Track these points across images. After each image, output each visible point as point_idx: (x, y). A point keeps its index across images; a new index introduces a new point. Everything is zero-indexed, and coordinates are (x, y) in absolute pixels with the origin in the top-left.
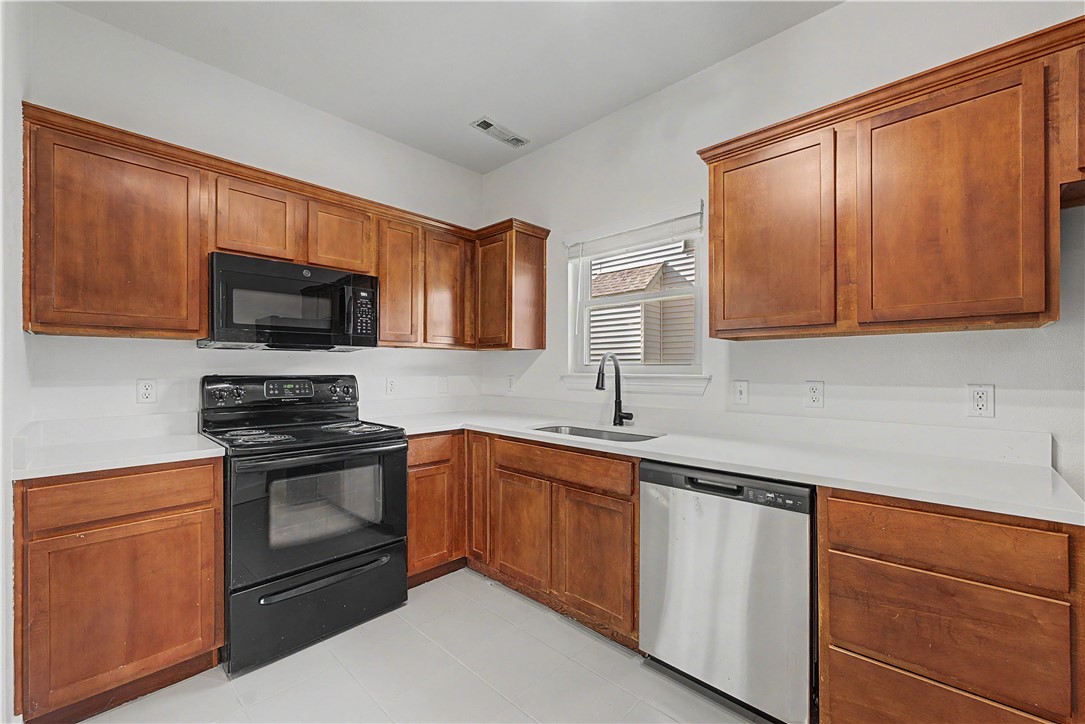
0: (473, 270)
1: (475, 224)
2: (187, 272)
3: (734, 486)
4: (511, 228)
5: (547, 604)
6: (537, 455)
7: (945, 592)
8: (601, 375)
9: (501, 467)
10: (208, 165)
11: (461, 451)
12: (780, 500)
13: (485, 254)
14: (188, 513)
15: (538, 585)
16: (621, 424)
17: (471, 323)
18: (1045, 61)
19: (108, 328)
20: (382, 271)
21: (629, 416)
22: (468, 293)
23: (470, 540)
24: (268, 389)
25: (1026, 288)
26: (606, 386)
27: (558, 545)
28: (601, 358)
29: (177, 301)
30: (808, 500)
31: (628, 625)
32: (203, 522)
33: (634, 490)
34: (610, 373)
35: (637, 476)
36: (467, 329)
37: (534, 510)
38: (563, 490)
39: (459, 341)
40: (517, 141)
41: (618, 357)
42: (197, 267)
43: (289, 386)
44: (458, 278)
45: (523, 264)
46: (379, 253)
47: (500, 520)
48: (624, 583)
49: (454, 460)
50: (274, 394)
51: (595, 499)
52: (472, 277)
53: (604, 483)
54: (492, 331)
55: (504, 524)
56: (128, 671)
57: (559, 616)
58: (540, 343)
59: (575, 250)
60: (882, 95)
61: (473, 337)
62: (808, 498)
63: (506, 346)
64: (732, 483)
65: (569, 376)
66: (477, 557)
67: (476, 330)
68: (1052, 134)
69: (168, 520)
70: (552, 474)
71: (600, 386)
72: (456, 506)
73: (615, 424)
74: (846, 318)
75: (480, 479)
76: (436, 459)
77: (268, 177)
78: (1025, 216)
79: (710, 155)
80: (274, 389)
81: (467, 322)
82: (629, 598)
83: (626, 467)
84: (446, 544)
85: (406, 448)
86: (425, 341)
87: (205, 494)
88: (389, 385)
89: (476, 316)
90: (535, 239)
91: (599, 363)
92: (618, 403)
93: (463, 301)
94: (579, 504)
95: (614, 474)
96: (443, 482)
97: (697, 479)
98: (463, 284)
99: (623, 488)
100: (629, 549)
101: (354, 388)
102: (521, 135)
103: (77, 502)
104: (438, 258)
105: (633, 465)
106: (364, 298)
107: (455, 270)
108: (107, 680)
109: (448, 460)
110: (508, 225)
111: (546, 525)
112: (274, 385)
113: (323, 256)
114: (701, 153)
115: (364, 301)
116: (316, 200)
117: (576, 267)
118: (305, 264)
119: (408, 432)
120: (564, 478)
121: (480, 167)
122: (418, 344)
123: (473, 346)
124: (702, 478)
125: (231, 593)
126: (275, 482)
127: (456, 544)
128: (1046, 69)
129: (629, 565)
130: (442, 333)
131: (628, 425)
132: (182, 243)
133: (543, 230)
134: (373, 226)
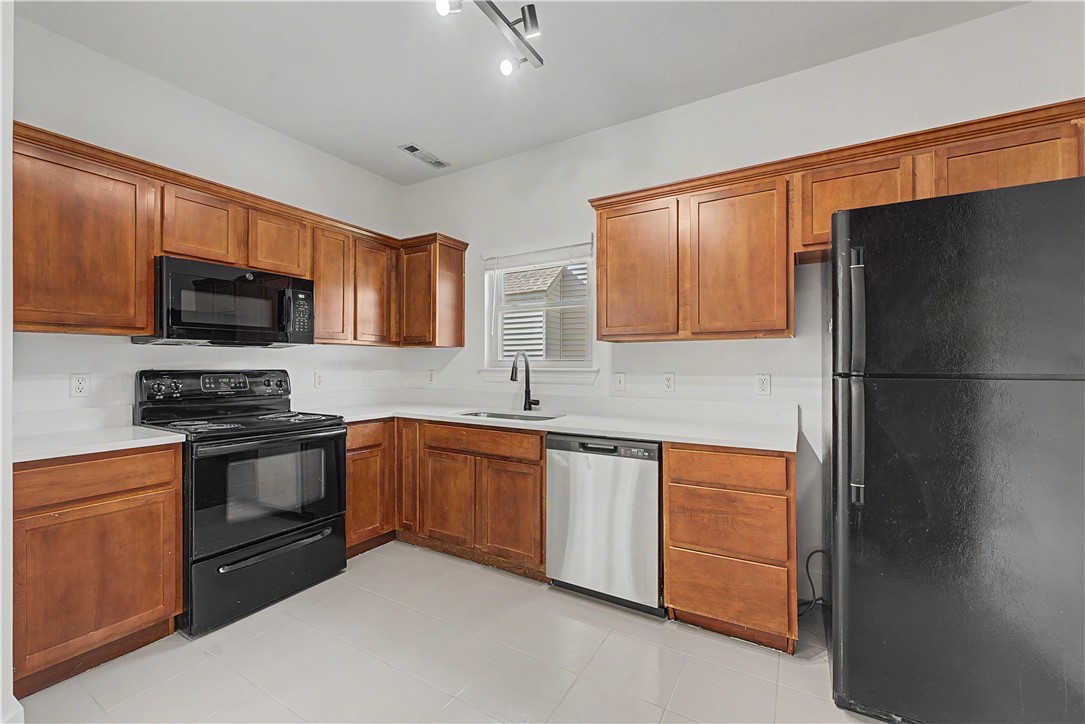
0: (398, 275)
1: (400, 235)
2: (136, 273)
3: (612, 447)
4: (435, 240)
5: (471, 559)
6: (463, 435)
7: (731, 500)
8: (514, 370)
9: (430, 447)
10: (156, 174)
11: (391, 436)
12: (640, 454)
13: (409, 261)
14: (151, 493)
15: (464, 542)
16: (530, 409)
17: (396, 323)
18: (787, 177)
19: (58, 325)
20: (316, 274)
21: (537, 403)
22: (393, 296)
23: (400, 513)
24: (205, 383)
25: (777, 315)
26: (518, 378)
27: (481, 507)
28: (514, 353)
29: (126, 300)
30: (657, 452)
31: (538, 561)
32: (165, 501)
33: (542, 456)
34: (521, 368)
35: (544, 445)
36: (393, 328)
37: (460, 479)
38: (485, 461)
39: (384, 338)
40: (439, 164)
41: (528, 353)
42: (145, 268)
43: (224, 380)
44: (385, 282)
45: (445, 272)
46: (313, 257)
47: (430, 493)
48: (534, 528)
49: (385, 444)
50: (210, 388)
51: (511, 467)
52: (397, 280)
53: (519, 453)
54: (416, 331)
55: (432, 494)
56: (97, 637)
57: (482, 566)
58: (459, 342)
59: (490, 263)
60: (704, 182)
61: (399, 335)
62: (657, 451)
63: (431, 343)
64: (610, 445)
65: (486, 371)
66: (407, 528)
67: (400, 328)
68: (790, 221)
69: (135, 500)
70: (475, 449)
71: (514, 378)
72: (387, 486)
73: (525, 409)
74: (684, 329)
75: (410, 460)
76: (371, 443)
77: (211, 187)
78: (778, 271)
79: (599, 204)
80: (210, 383)
81: (393, 322)
82: (538, 539)
83: (535, 440)
84: (378, 519)
85: (345, 434)
86: (355, 338)
87: (166, 477)
88: (317, 380)
89: (401, 316)
90: (456, 250)
91: (513, 359)
92: (528, 392)
93: (389, 303)
94: (498, 472)
95: (526, 446)
96: (376, 463)
97: (586, 444)
98: (389, 288)
99: (533, 455)
100: (538, 501)
101: (286, 381)
102: (441, 159)
103: (51, 484)
104: (366, 263)
105: (542, 437)
106: (301, 299)
107: (382, 275)
108: (79, 644)
109: (380, 445)
110: (432, 238)
111: (471, 491)
112: (209, 379)
113: (263, 261)
114: (591, 201)
115: (302, 302)
116: (255, 209)
117: (491, 277)
118: (245, 267)
119: (346, 420)
120: (487, 451)
121: (402, 180)
122: (348, 342)
123: (397, 344)
124: (591, 443)
125: (192, 564)
126: (232, 464)
127: (386, 518)
128: (788, 182)
129: (538, 513)
130: (369, 331)
131: (535, 409)
132: (131, 244)
133: (463, 243)
134: (309, 234)
